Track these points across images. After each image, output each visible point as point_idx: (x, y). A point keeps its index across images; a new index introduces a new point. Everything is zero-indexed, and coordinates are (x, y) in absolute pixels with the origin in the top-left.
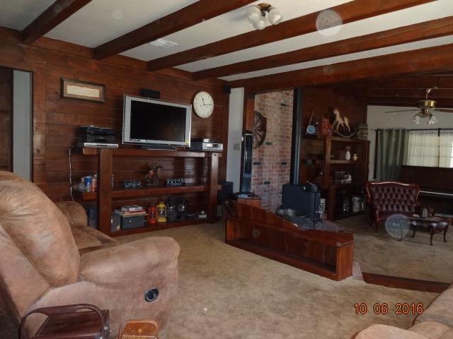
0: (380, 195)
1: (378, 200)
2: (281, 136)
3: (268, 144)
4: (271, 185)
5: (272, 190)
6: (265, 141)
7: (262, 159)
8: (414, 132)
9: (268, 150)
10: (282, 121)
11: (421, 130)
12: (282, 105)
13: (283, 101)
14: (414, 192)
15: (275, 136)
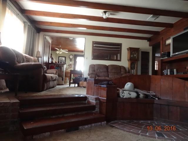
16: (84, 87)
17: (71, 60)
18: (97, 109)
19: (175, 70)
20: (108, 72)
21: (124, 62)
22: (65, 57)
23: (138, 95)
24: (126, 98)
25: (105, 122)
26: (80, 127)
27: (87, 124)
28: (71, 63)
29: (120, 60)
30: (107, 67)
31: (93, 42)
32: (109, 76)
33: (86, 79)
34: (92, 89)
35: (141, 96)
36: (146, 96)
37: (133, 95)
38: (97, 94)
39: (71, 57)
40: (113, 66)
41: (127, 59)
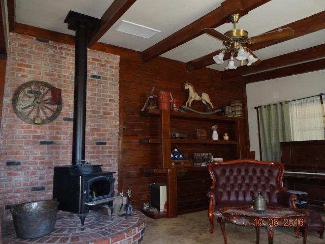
0: (228, 178)
1: (225, 186)
2: (93, 112)
3: (69, 119)
6: (61, 116)
7: (55, 137)
8: (294, 102)
9: (68, 127)
11: (302, 100)
12: (94, 77)
13: (94, 73)
14: (276, 173)
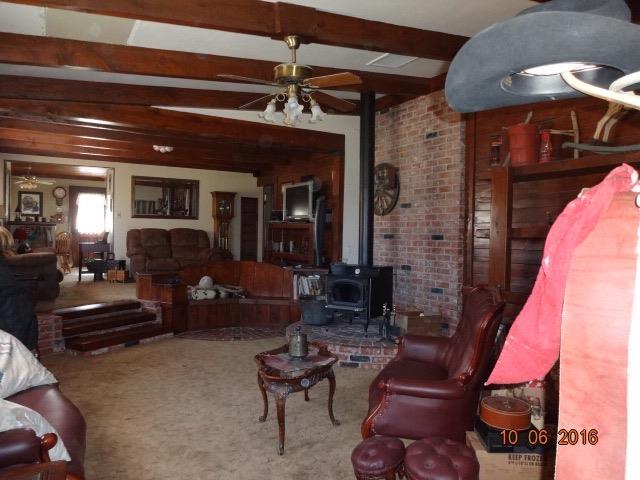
2: (429, 190)
3: (405, 206)
4: (413, 272)
5: (415, 281)
6: (400, 202)
7: (395, 230)
9: (405, 216)
10: (431, 164)
12: (430, 136)
13: (430, 130)
15: (418, 192)
16: (118, 281)
17: (59, 202)
18: (159, 319)
19: (291, 244)
20: (170, 245)
21: (205, 221)
22: (41, 194)
23: (218, 293)
24: (200, 301)
25: (172, 334)
26: (141, 341)
27: (150, 336)
28: (59, 209)
29: (196, 218)
30: (166, 235)
31: (134, 177)
32: (174, 255)
33: (122, 264)
34: (148, 290)
35: (223, 294)
36: (230, 295)
37: (211, 294)
38: (158, 297)
39: (60, 193)
40: (179, 231)
41: (211, 214)
